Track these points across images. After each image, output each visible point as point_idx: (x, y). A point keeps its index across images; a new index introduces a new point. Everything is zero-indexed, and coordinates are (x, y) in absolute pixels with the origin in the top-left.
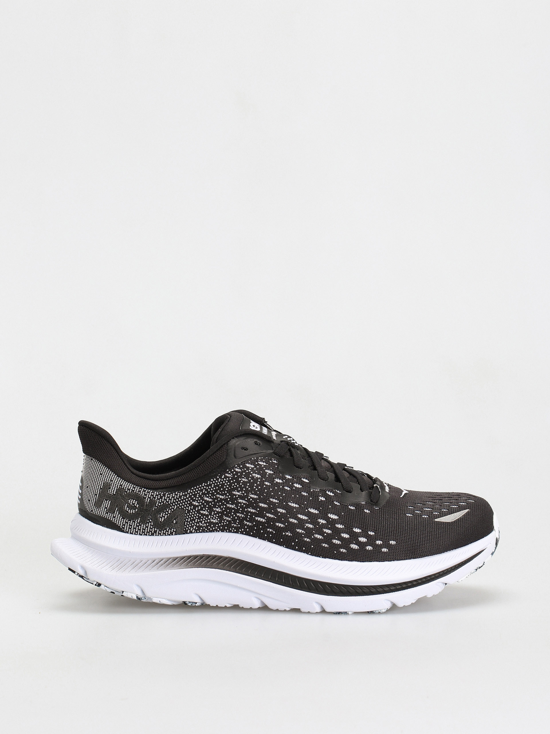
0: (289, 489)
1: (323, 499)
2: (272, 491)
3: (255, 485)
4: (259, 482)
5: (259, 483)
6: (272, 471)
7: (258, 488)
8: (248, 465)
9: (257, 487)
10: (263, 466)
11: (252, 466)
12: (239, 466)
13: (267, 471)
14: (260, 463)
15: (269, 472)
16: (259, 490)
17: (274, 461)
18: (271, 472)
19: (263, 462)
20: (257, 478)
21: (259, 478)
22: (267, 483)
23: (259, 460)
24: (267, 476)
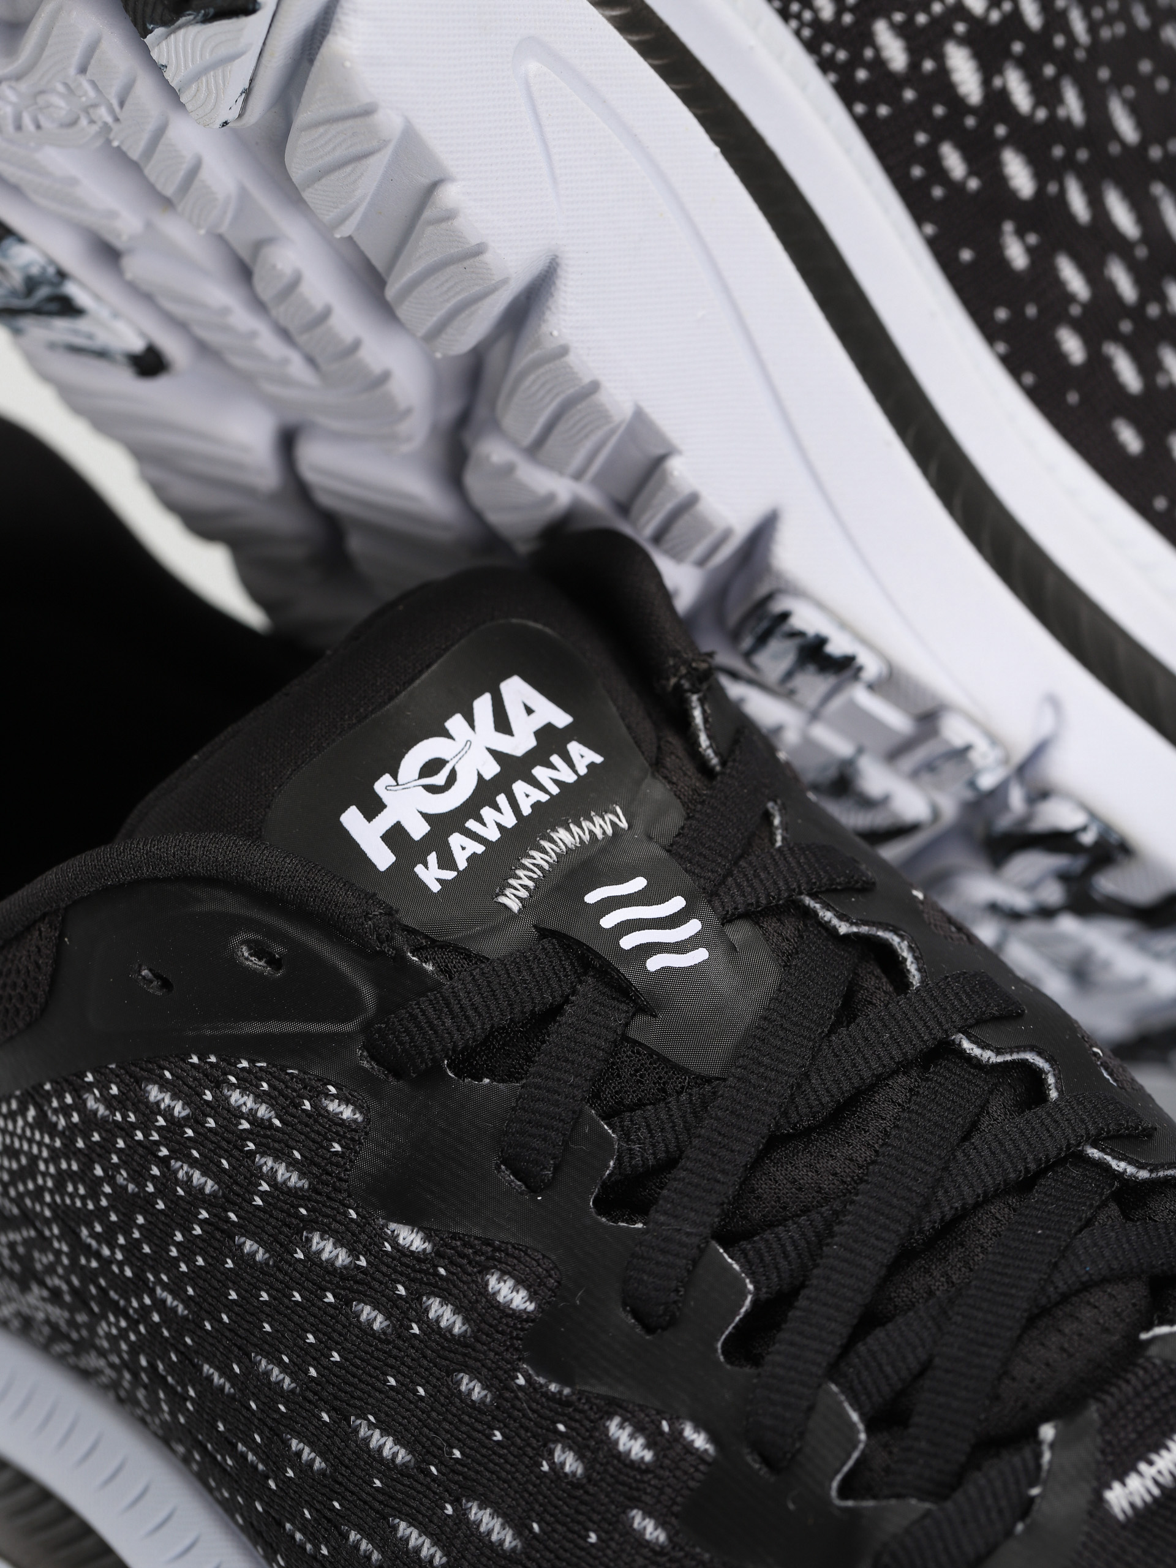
0: (379, 1322)
1: (571, 1463)
2: (271, 1311)
3: (179, 1237)
4: (202, 1223)
5: (198, 1231)
6: (302, 1175)
7: (190, 1262)
8: (154, 1093)
9: (188, 1250)
10: (245, 1125)
11: (179, 1109)
12: (104, 1088)
13: (267, 1163)
14: (236, 1097)
15: (282, 1172)
16: (196, 1273)
17: (333, 1106)
18: (294, 1180)
19: (260, 1097)
20: (197, 1197)
21: (208, 1202)
22: (249, 1246)
23: (233, 1079)
24: (258, 1201)
